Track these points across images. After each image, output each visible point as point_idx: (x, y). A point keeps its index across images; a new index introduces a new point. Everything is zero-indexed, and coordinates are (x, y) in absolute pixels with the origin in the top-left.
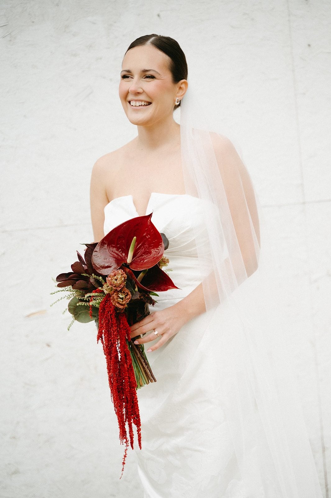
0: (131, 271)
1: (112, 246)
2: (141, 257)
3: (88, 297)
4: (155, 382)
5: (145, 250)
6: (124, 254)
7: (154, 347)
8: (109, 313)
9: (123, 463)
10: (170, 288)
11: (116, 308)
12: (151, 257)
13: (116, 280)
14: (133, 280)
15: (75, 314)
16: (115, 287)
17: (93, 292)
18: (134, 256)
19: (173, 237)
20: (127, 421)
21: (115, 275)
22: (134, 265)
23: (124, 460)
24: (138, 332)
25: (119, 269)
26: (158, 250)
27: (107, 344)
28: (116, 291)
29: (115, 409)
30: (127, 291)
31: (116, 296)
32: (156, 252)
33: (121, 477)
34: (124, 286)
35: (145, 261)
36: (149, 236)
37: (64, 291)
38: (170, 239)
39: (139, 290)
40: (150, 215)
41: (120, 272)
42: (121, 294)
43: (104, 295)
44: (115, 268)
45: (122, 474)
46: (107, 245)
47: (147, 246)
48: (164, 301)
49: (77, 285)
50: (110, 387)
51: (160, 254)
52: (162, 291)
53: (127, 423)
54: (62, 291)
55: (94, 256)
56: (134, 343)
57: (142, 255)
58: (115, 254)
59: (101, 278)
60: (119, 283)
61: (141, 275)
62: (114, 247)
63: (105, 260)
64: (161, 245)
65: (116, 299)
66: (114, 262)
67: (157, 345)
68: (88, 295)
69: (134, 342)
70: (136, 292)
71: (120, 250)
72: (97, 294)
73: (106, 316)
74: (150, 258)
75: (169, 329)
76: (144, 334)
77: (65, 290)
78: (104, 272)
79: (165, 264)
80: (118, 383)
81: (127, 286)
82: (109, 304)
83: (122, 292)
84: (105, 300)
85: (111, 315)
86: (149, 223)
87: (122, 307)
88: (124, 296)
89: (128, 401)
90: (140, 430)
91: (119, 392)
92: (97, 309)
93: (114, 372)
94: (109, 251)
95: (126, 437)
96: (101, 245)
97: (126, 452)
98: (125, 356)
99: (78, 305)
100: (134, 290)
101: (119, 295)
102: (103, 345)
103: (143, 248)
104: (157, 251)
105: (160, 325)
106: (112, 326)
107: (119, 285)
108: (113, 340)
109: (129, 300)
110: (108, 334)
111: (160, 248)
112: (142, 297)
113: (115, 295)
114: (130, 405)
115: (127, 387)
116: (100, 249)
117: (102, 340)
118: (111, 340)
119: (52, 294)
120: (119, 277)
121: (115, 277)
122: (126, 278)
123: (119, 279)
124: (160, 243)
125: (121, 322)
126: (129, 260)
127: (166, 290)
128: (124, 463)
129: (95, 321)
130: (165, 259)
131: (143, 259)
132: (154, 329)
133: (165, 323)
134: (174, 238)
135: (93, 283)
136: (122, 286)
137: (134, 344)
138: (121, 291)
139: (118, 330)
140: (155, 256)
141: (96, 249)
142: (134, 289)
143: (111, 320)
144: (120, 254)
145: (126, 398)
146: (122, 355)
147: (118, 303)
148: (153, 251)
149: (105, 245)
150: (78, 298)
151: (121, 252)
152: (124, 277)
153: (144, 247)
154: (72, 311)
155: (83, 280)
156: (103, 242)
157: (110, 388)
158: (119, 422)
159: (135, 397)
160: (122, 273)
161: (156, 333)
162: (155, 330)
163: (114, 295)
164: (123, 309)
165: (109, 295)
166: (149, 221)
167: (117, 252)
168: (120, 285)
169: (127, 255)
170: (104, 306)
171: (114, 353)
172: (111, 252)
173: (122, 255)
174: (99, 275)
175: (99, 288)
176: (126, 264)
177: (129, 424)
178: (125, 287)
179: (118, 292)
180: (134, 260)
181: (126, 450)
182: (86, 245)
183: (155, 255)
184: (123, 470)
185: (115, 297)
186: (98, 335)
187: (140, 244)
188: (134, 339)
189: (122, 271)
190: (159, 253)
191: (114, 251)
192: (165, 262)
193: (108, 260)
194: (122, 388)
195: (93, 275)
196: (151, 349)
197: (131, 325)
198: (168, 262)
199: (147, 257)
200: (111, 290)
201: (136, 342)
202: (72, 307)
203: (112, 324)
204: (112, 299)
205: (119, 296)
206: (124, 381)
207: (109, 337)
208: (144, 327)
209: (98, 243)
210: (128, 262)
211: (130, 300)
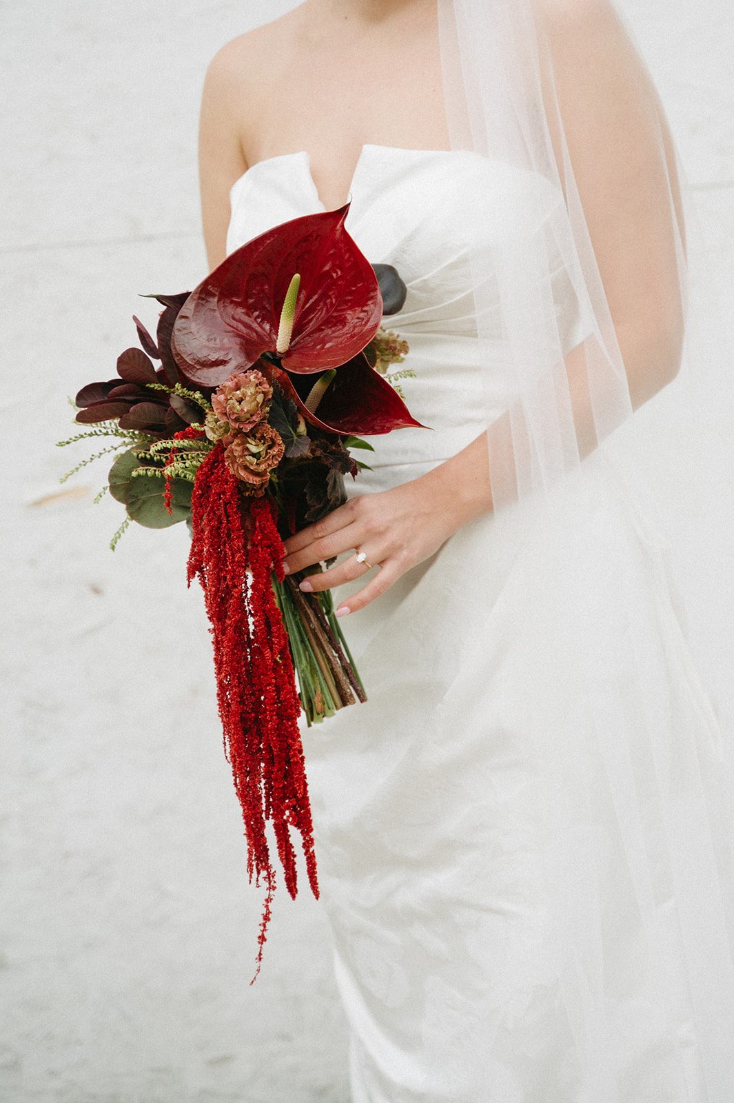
0: (285, 375)
1: (232, 302)
2: (316, 335)
3: (158, 451)
4: (362, 701)
5: (328, 312)
6: (267, 327)
7: (354, 601)
8: (221, 498)
9: (259, 937)
10: (398, 425)
11: (241, 485)
12: (344, 335)
13: (240, 401)
14: (292, 401)
15: (130, 501)
16: (237, 420)
17: (177, 437)
18: (297, 331)
19: (422, 276)
20: (270, 817)
21: (238, 388)
22: (295, 358)
23: (262, 928)
24: (309, 556)
25: (249, 369)
26: (365, 314)
27: (213, 589)
28: (238, 432)
29: (235, 780)
30: (271, 432)
31: (239, 449)
32: (358, 318)
33: (255, 978)
34: (264, 419)
35: (328, 346)
36: (339, 273)
37: (97, 434)
38: (410, 284)
39: (313, 432)
40: (343, 212)
41: (252, 377)
42: (254, 443)
43: (210, 447)
44: (238, 367)
45: (258, 971)
46: (216, 299)
47: (334, 300)
48: (401, 467)
49: (132, 417)
50: (221, 716)
51: (370, 324)
52: (375, 432)
53: (269, 824)
54: (91, 435)
55: (179, 330)
56: (298, 587)
57: (319, 330)
58: (241, 327)
59: (198, 395)
60: (247, 412)
61: (318, 387)
62: (238, 305)
63: (212, 344)
64: (372, 298)
65: (241, 456)
66: (237, 347)
67: (365, 594)
68: (160, 445)
69: (300, 585)
70: (299, 436)
71: (256, 313)
72: (186, 443)
73: (212, 508)
74: (340, 337)
75: (400, 547)
76: (330, 561)
77: (99, 433)
78: (207, 377)
79: (394, 355)
80: (244, 704)
81: (272, 420)
82: (222, 473)
83: (258, 435)
84: (209, 459)
85: (226, 504)
86: (338, 233)
87: (258, 479)
88: (262, 448)
89: (272, 758)
90: (312, 843)
91: (246, 731)
92: (190, 484)
93: (234, 671)
94: (224, 314)
95: (267, 864)
96: (199, 298)
97: (267, 906)
98: (268, 625)
99: (134, 474)
100: (295, 432)
101: (248, 445)
102: (204, 593)
103: (322, 309)
104: (362, 315)
105: (375, 534)
106: (228, 536)
107: (249, 416)
108: (232, 579)
109: (277, 460)
110: (218, 559)
111: (370, 306)
112: (318, 453)
113: (235, 445)
114: (278, 771)
115: (271, 716)
116: (195, 311)
117: (202, 578)
118: (225, 578)
119: (61, 444)
120: (250, 391)
121: (238, 392)
122: (270, 397)
123: (247, 399)
124: (372, 294)
125: (258, 524)
126: (282, 342)
127: (387, 430)
128: (262, 939)
129: (188, 523)
130: (394, 341)
131: (323, 342)
132: (357, 547)
133: (387, 529)
134: (425, 280)
135: (178, 412)
136: (256, 419)
137: (300, 591)
138: (252, 434)
139: (249, 547)
140: (356, 331)
141: (183, 312)
142: (295, 429)
143: (227, 520)
144: (255, 325)
145: (268, 749)
146: (256, 621)
147: (246, 468)
148: (349, 315)
149: (211, 299)
150: (135, 454)
151: (259, 320)
152: (263, 392)
153: (325, 304)
154: (122, 494)
155: (150, 401)
156: (205, 290)
157: (220, 719)
158: (247, 818)
159: (294, 745)
160: (257, 382)
161: (361, 557)
162: (361, 550)
163: (233, 446)
164: (263, 484)
165: (220, 448)
166: (338, 226)
167: (246, 319)
168: (252, 416)
169: (275, 326)
170: (207, 476)
171: (234, 616)
172: (228, 321)
173: (263, 329)
174: (194, 386)
175: (192, 425)
176: (274, 353)
177: (275, 826)
178: (266, 421)
179: (247, 435)
180: (297, 343)
181: (268, 900)
182: (161, 299)
183: (355, 327)
184: (260, 959)
185: (237, 451)
186: (189, 563)
187: (315, 297)
188: (300, 576)
189: (260, 374)
190: (368, 321)
191: (237, 317)
192: (393, 349)
193: (218, 341)
194: (256, 719)
195: (176, 386)
196: (348, 606)
197: (287, 534)
198: (406, 352)
199: (333, 335)
200: (226, 431)
201: (306, 586)
202: (120, 481)
203: (229, 530)
204: (229, 457)
205: (247, 449)
206: (262, 698)
207: (221, 570)
208: (326, 541)
209: (188, 294)
210: (278, 350)
211: (280, 459)
